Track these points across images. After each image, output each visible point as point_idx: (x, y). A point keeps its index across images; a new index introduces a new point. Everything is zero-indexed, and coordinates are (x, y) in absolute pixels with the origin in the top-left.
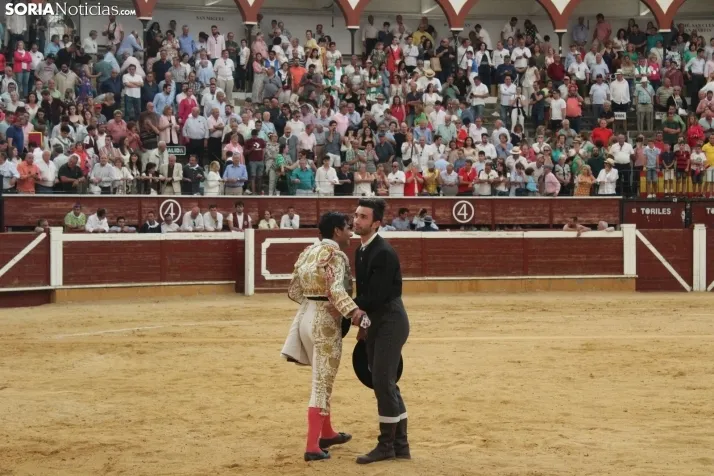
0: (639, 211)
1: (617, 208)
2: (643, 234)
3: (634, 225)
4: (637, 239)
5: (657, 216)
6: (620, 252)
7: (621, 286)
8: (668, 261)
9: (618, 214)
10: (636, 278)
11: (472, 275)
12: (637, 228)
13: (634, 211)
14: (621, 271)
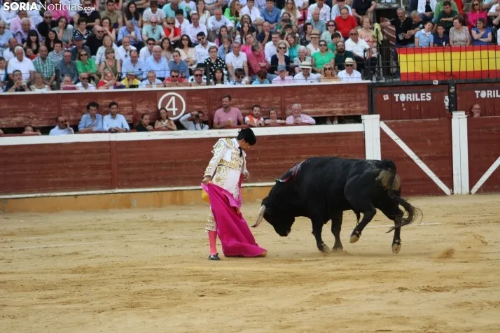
0: (392, 98)
1: (364, 96)
2: (389, 125)
3: (378, 116)
4: (383, 134)
5: (416, 102)
8: (421, 158)
9: (366, 102)
11: (176, 185)
12: (381, 119)
13: (386, 98)
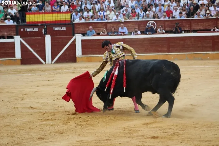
0: (24, 30)
1: (14, 29)
2: (24, 40)
3: (19, 36)
4: (21, 42)
5: (33, 31)
6: (14, 48)
7: (14, 63)
8: (34, 51)
9: (15, 31)
10: (21, 59)
12: (21, 37)
13: (22, 30)
14: (14, 56)
